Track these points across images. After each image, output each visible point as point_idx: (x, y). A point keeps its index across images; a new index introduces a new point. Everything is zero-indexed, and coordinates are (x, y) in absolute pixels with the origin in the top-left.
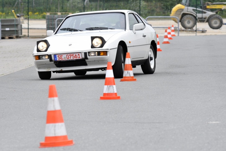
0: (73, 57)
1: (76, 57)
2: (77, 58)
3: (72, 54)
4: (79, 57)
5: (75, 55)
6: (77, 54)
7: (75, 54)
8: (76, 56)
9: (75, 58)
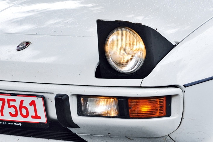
0: (13, 112)
1: (24, 112)
2: (29, 119)
3: (6, 97)
4: (36, 117)
5: (17, 104)
6: (27, 101)
7: (18, 99)
8: (21, 107)
9: (19, 118)
